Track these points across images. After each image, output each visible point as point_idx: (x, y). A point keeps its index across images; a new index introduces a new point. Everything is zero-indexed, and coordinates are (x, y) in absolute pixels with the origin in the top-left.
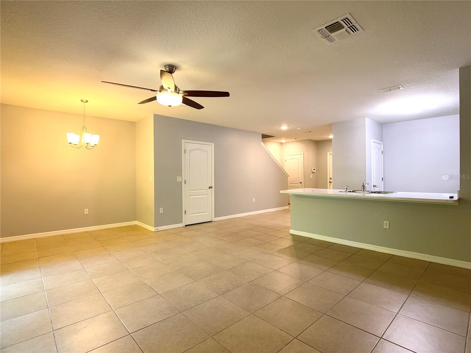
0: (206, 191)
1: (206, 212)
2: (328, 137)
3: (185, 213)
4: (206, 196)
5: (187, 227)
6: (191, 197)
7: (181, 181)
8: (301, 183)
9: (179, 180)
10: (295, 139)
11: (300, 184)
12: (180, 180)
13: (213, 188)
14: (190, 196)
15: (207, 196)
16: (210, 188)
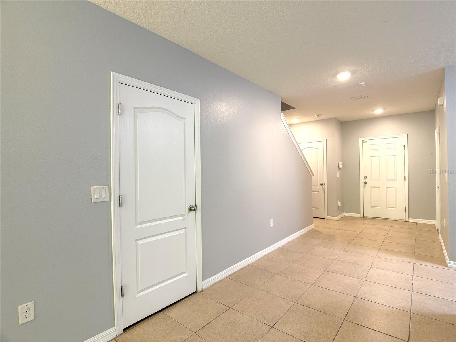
0: (183, 220)
1: (183, 273)
2: (371, 112)
3: (122, 295)
4: (183, 231)
5: (130, 332)
6: (140, 242)
7: (107, 199)
8: (322, 185)
9: (97, 196)
10: (318, 116)
11: (321, 187)
12: (104, 196)
13: (198, 208)
14: (136, 240)
15: (185, 232)
16: (190, 210)
